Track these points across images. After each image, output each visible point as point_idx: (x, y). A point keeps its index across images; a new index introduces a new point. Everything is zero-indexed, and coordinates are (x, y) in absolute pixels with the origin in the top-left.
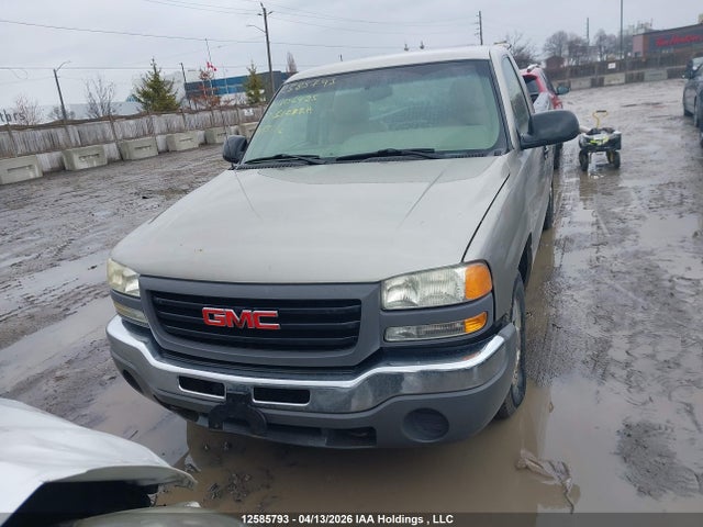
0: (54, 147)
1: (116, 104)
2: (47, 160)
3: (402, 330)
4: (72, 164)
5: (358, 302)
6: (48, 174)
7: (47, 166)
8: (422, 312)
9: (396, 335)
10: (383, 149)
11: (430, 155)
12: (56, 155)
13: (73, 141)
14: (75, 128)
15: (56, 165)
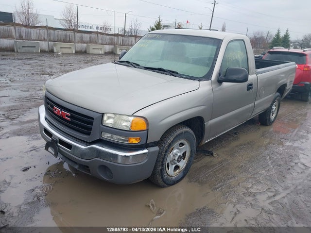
0: (112, 43)
1: (140, 30)
2: (108, 48)
3: (109, 135)
4: (116, 51)
5: (93, 119)
6: (106, 54)
7: (107, 50)
8: (116, 130)
9: (106, 136)
10: (159, 67)
11: (174, 74)
12: (112, 46)
13: (119, 42)
14: (122, 38)
15: (111, 51)
